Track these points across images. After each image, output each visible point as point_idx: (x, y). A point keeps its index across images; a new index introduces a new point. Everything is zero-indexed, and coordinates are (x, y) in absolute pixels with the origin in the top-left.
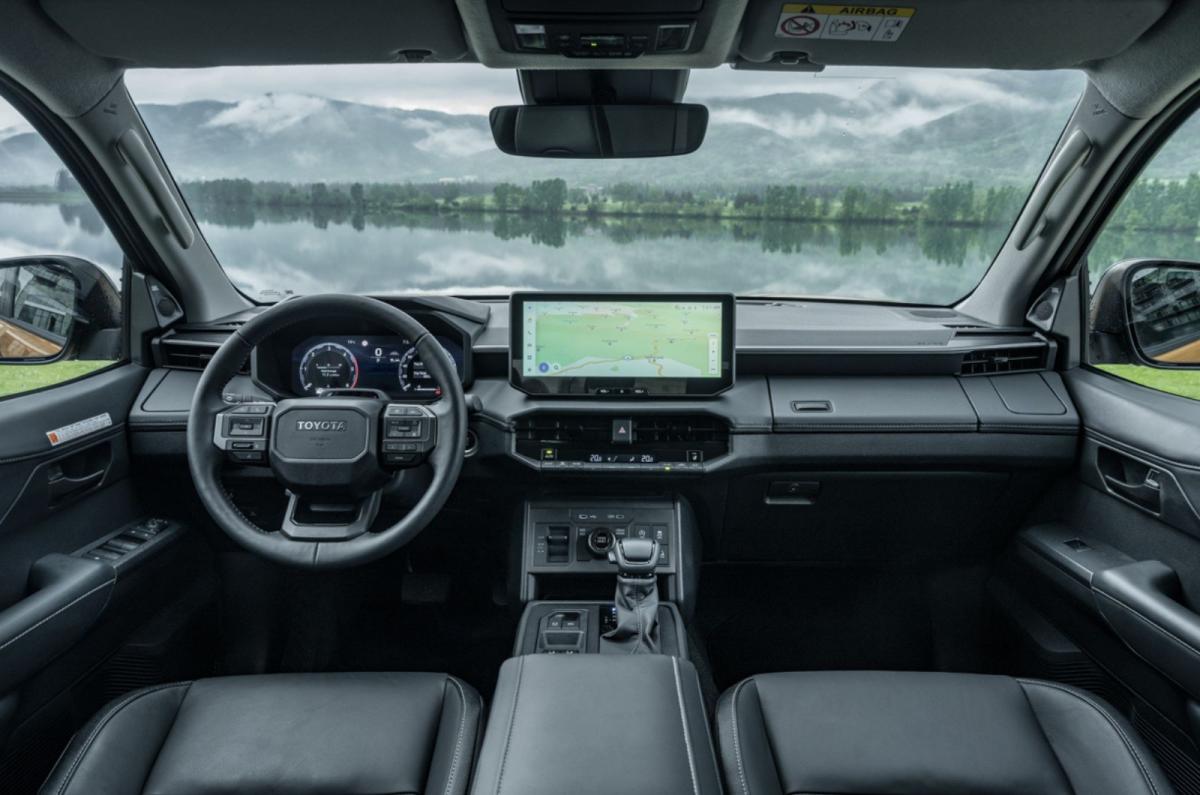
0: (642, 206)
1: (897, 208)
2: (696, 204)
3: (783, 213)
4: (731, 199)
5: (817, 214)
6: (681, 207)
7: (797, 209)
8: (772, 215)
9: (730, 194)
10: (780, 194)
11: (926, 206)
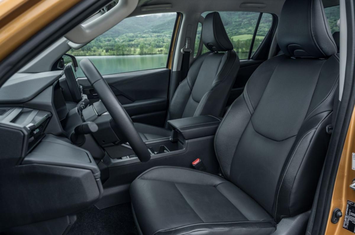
0: (73, 53)
1: (156, 50)
2: (92, 52)
3: (121, 53)
4: (105, 49)
5: (132, 53)
6: (87, 53)
7: (126, 52)
8: (118, 54)
9: (104, 48)
10: (120, 47)
11: (164, 49)
